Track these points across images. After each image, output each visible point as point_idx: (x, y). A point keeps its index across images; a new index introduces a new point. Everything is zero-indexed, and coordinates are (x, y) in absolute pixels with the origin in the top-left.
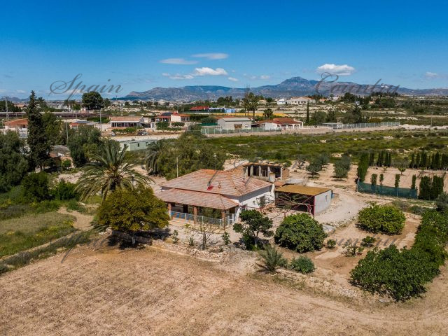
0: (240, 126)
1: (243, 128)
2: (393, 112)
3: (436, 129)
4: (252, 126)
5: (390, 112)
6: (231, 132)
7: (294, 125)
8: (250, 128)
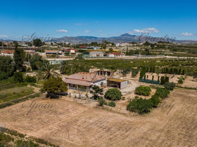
0: (99, 55)
1: (100, 56)
2: (164, 51)
3: (179, 58)
4: (104, 55)
5: (162, 51)
6: (95, 57)
7: (121, 55)
8: (103, 56)
